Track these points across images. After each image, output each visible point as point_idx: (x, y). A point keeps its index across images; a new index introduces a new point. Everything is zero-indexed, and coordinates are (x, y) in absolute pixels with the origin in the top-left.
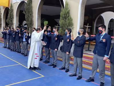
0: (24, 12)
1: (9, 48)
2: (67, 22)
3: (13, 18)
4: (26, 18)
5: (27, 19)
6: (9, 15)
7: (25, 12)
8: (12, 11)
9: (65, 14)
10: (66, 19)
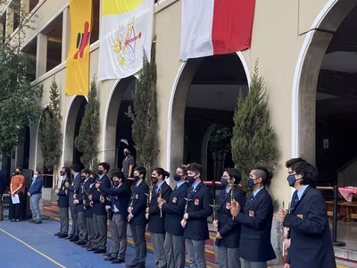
0: (130, 111)
1: (74, 239)
2: (256, 144)
3: (97, 131)
4: (133, 131)
5: (137, 136)
6: (84, 122)
7: (133, 112)
8: (96, 106)
9: (247, 119)
10: (253, 134)
